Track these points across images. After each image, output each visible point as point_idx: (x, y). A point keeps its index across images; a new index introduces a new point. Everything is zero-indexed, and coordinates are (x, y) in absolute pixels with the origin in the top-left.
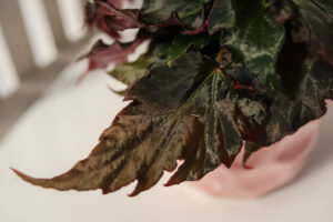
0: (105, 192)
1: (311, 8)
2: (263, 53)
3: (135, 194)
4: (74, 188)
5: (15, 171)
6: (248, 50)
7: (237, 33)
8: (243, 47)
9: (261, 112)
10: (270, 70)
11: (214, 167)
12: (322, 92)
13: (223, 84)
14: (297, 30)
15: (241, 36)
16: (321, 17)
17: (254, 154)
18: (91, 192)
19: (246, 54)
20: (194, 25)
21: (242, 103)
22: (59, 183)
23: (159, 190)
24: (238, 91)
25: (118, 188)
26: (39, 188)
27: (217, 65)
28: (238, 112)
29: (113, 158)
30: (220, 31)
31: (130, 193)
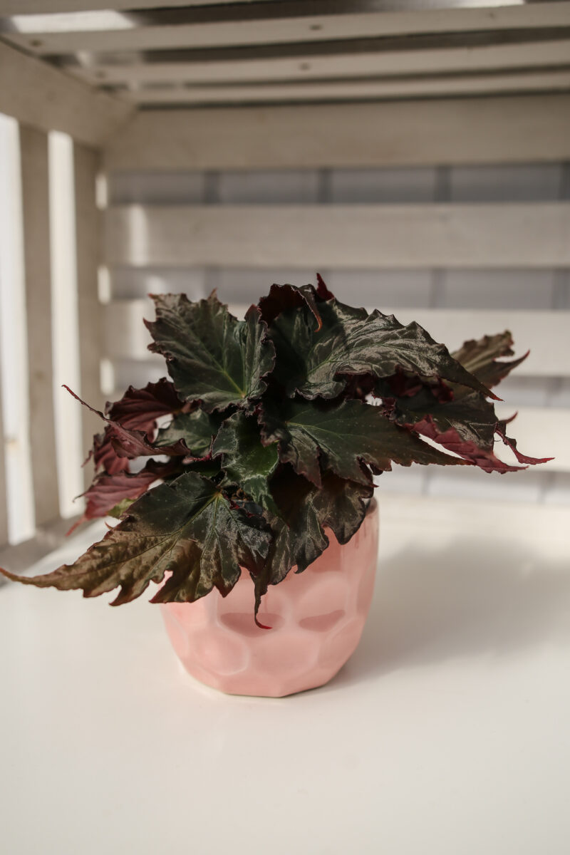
0: (86, 595)
1: (304, 439)
2: (258, 475)
3: (115, 603)
4: (55, 586)
6: (244, 473)
7: (239, 458)
8: (241, 470)
10: (264, 492)
11: (205, 592)
15: (241, 461)
16: (310, 445)
18: (71, 592)
19: (243, 476)
20: (202, 454)
23: (142, 603)
25: (100, 593)
27: (217, 488)
28: (238, 541)
29: (99, 567)
30: (221, 455)
31: (111, 600)
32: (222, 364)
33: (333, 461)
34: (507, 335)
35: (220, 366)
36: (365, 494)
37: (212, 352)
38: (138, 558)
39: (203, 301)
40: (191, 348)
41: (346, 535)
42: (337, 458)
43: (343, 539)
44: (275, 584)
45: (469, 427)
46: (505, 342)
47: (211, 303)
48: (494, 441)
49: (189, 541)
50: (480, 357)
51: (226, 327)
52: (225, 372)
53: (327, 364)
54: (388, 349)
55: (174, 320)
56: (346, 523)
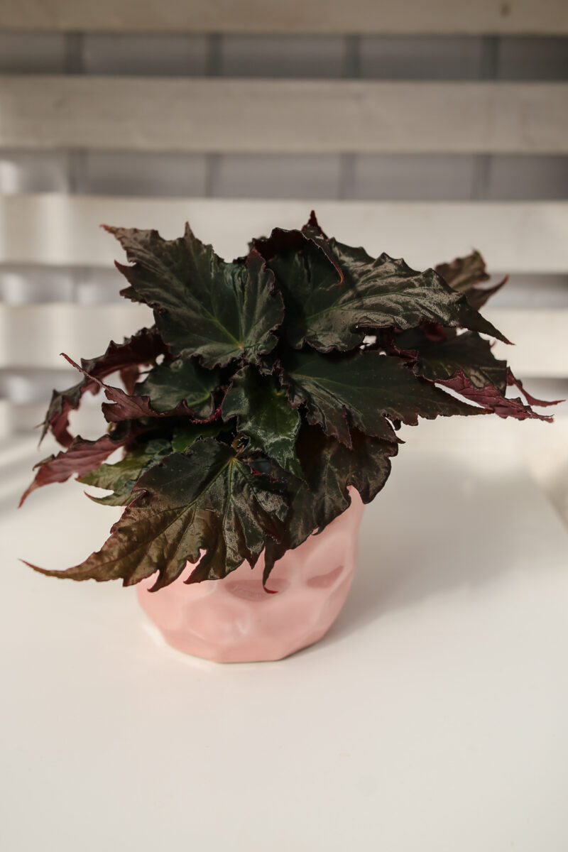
0: (125, 584)
1: (322, 395)
2: (281, 437)
3: (153, 590)
4: (94, 578)
5: (24, 562)
6: (266, 436)
7: (254, 418)
8: (260, 433)
9: (282, 507)
10: (289, 454)
11: (235, 565)
12: (344, 480)
13: (240, 475)
14: (312, 414)
15: (256, 423)
16: (332, 403)
17: (277, 563)
18: (111, 582)
19: (264, 439)
20: (202, 414)
21: (261, 497)
22: (78, 574)
24: (256, 484)
25: (138, 581)
26: (55, 579)
27: (233, 453)
28: (256, 507)
29: (129, 550)
30: (235, 417)
31: (150, 587)
32: (212, 311)
33: (357, 419)
34: (476, 257)
35: (209, 314)
36: (389, 451)
37: (199, 298)
38: (161, 536)
39: (181, 240)
40: (178, 296)
41: (371, 494)
42: (360, 415)
43: (367, 497)
44: (293, 548)
45: (481, 373)
46: (476, 265)
47: (189, 242)
48: (507, 386)
49: (208, 512)
50: (455, 282)
51: (213, 270)
52: (216, 321)
53: (335, 311)
54: (408, 299)
55: (150, 261)
56: (371, 482)
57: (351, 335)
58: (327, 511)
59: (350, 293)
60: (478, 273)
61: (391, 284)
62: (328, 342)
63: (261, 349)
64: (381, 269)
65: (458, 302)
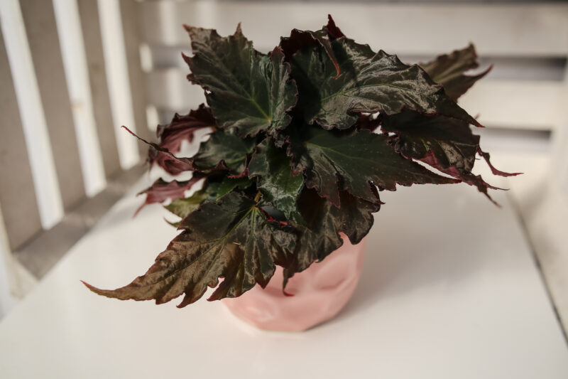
0: (158, 302)
1: (323, 162)
2: (288, 195)
3: (181, 306)
4: (133, 298)
5: (84, 283)
6: (277, 192)
7: (270, 179)
8: (273, 190)
9: (292, 243)
10: (293, 208)
11: (250, 287)
13: (260, 218)
14: (312, 179)
15: (273, 181)
16: (329, 169)
18: (146, 302)
19: (274, 195)
20: (239, 170)
22: (120, 294)
23: (202, 304)
24: (272, 225)
25: (169, 300)
28: (273, 242)
29: (166, 276)
30: (256, 178)
31: (179, 304)
32: (250, 93)
33: (349, 183)
34: (471, 49)
35: (248, 95)
36: (373, 209)
37: (241, 82)
38: (196, 263)
39: (231, 37)
40: (225, 80)
41: (358, 238)
42: (351, 180)
43: (355, 241)
44: (300, 271)
45: (455, 148)
46: (470, 55)
47: (237, 38)
48: (475, 159)
49: (234, 244)
50: (451, 69)
51: (253, 61)
53: (339, 96)
54: (395, 89)
55: (207, 54)
56: (358, 229)
57: (349, 116)
58: (326, 246)
59: (352, 83)
60: (469, 62)
61: (383, 76)
62: (331, 121)
63: (279, 125)
64: (378, 63)
65: (436, 93)
